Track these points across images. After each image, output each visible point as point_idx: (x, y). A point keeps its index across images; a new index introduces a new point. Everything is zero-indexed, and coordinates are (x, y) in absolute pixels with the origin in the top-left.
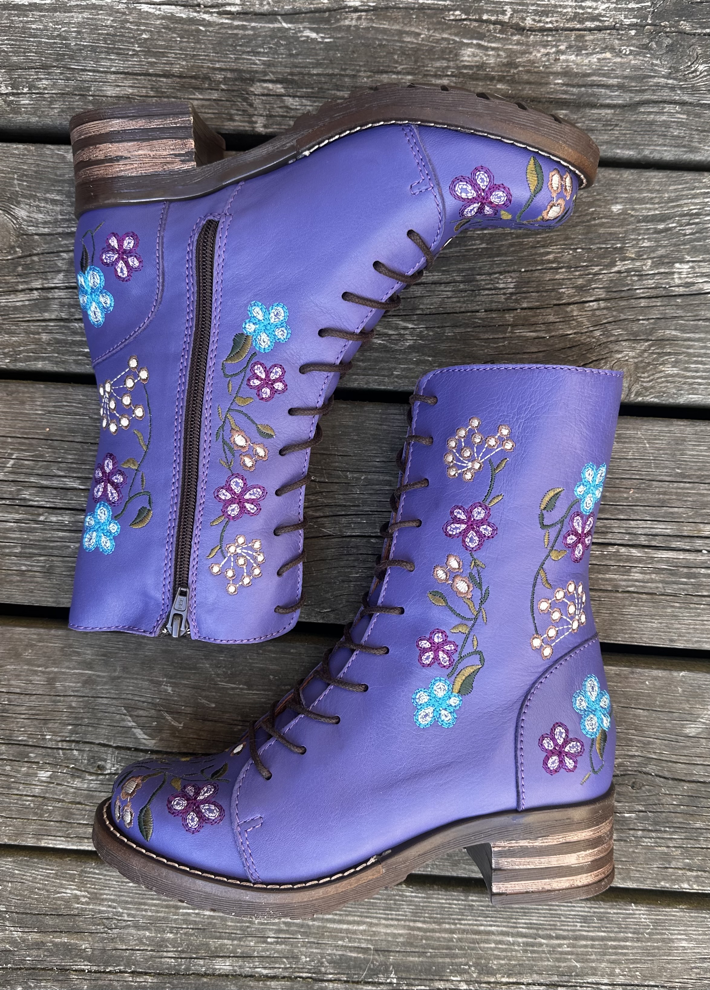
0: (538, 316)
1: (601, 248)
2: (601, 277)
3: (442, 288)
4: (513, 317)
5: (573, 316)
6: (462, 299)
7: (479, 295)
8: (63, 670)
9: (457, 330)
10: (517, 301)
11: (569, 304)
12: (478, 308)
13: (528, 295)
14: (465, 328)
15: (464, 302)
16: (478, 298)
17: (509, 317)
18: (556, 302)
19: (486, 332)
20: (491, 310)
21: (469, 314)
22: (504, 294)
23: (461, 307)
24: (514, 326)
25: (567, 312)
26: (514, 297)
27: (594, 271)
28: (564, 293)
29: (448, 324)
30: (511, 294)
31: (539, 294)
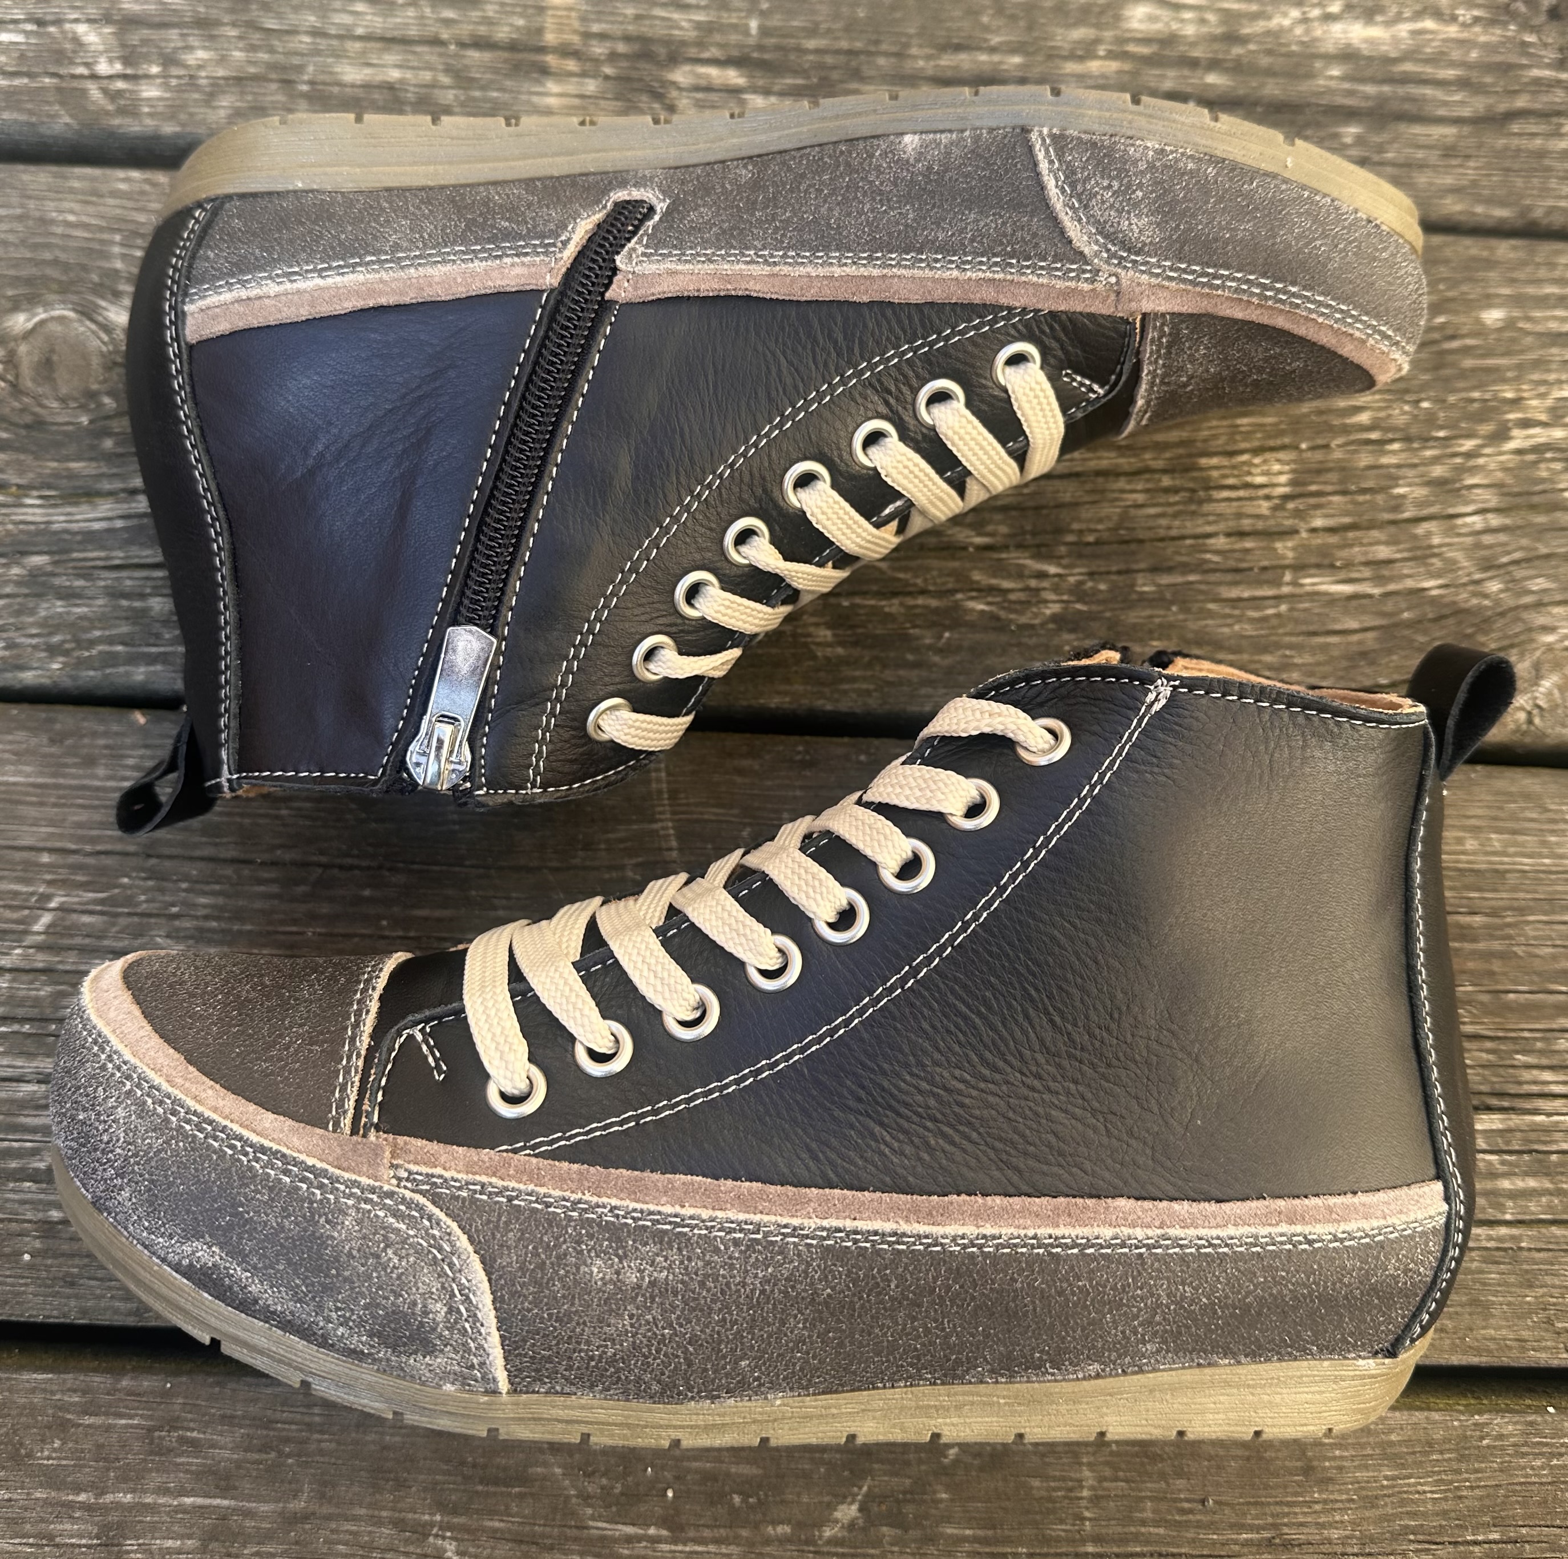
0: (1351, 546)
1: (1473, 401)
2: (1481, 461)
3: (1122, 483)
4: (1294, 549)
5: (1431, 547)
6: (1170, 510)
7: (1210, 500)
8: (149, 1499)
9: (1165, 579)
10: (1298, 514)
11: (1418, 520)
12: (1209, 529)
13: (1323, 500)
14: (1184, 573)
15: (1175, 516)
16: (1207, 508)
17: (1285, 549)
18: (1387, 516)
19: (1235, 583)
20: (1242, 534)
21: (1188, 542)
22: (1268, 498)
23: (1169, 528)
24: (1300, 568)
25: (1415, 537)
26: (1291, 505)
27: (1463, 449)
28: (1403, 496)
29: (1142, 565)
30: (1286, 498)
31: (1348, 498)
